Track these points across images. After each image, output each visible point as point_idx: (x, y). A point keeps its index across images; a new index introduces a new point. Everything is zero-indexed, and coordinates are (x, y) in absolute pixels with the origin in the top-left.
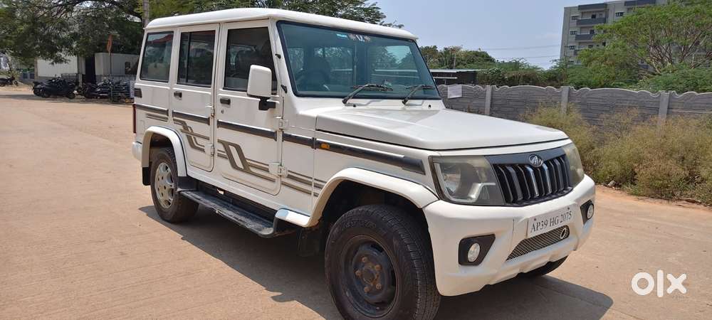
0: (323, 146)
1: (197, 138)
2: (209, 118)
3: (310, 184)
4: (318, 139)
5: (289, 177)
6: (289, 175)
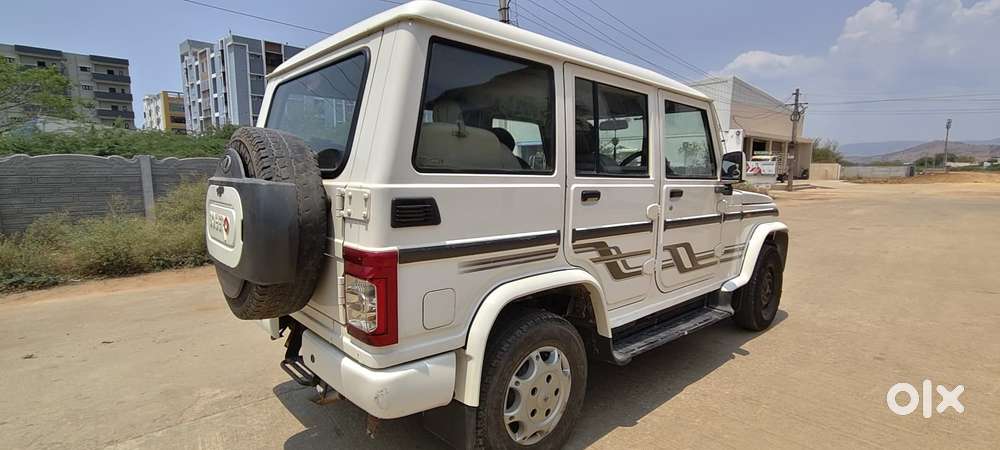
1: (628, 260)
2: (651, 222)
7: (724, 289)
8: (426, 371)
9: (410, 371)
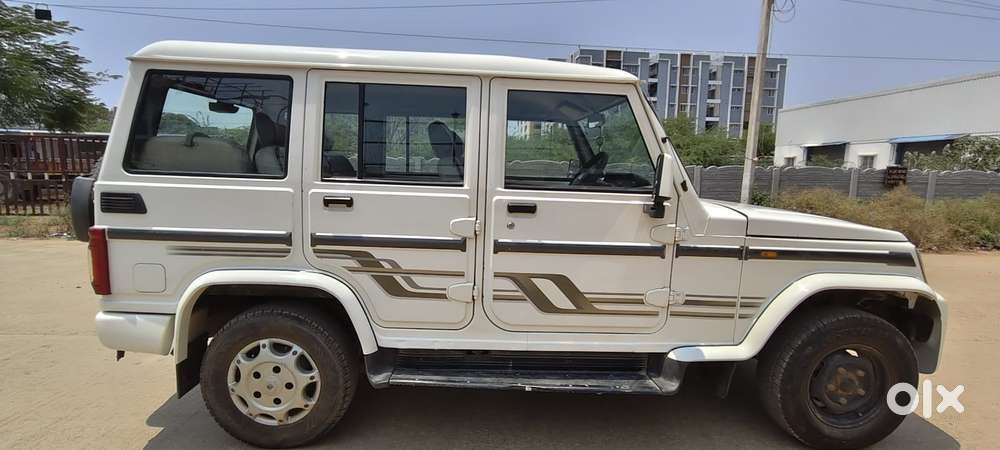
0: (770, 254)
1: (415, 279)
2: (464, 240)
3: (733, 305)
4: (751, 248)
5: (687, 303)
6: (687, 301)
7: (672, 356)
8: (134, 322)
9: (120, 318)
